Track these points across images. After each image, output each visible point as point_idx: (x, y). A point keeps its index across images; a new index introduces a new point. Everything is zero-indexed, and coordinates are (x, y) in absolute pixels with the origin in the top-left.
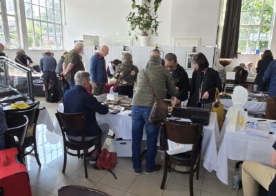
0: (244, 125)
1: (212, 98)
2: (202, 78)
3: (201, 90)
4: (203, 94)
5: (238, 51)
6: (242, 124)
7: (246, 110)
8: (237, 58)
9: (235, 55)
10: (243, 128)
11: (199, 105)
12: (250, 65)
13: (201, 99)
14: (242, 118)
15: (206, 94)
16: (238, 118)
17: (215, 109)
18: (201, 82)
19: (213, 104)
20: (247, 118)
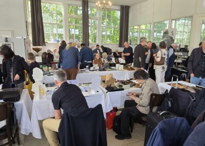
0: (45, 94)
1: (22, 78)
2: (11, 64)
3: (12, 74)
4: (14, 77)
5: (46, 41)
6: (43, 94)
7: (44, 83)
8: (45, 45)
9: (44, 43)
10: (45, 96)
11: (13, 86)
12: (55, 51)
13: (14, 81)
14: (43, 89)
15: (17, 77)
16: (40, 90)
17: (26, 86)
18: (11, 67)
19: (25, 83)
20: (46, 89)
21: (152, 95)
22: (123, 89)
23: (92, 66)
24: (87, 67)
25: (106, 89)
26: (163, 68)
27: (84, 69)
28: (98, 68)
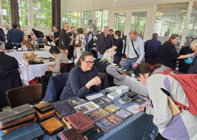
21: (61, 64)
22: (43, 63)
23: (21, 47)
24: (15, 47)
25: (28, 63)
26: (81, 49)
27: (12, 50)
28: (27, 49)
